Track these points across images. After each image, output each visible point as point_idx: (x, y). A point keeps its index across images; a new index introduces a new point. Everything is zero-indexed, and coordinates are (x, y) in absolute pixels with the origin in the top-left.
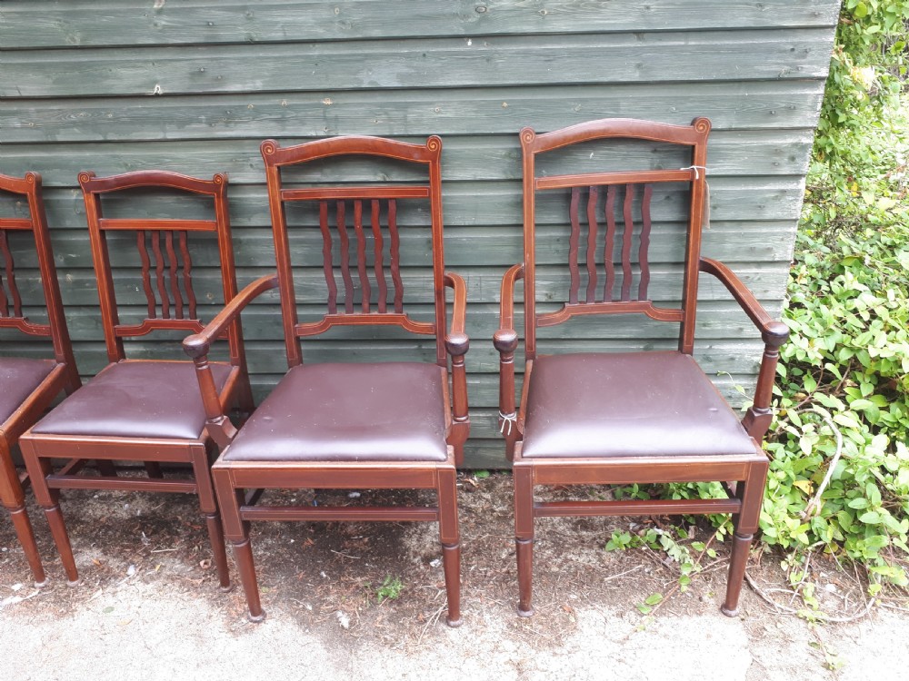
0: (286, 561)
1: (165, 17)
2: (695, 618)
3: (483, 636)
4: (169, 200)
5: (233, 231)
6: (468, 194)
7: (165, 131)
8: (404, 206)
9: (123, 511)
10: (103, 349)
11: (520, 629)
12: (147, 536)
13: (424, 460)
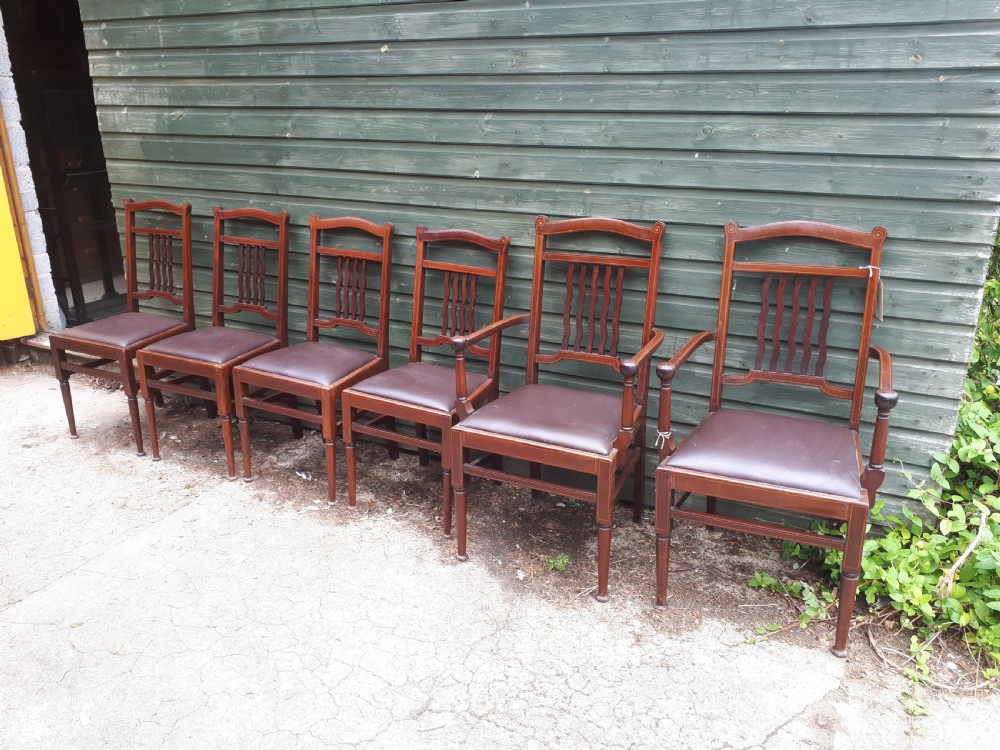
0: (494, 532)
1: (490, 126)
2: (804, 649)
3: (619, 613)
4: (471, 253)
5: (507, 280)
6: (683, 270)
7: (476, 203)
8: (630, 274)
9: (396, 476)
10: (407, 355)
11: (650, 616)
12: (407, 494)
13: (591, 452)
